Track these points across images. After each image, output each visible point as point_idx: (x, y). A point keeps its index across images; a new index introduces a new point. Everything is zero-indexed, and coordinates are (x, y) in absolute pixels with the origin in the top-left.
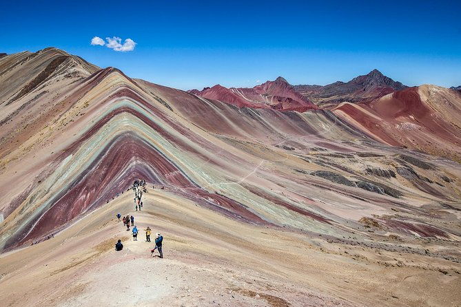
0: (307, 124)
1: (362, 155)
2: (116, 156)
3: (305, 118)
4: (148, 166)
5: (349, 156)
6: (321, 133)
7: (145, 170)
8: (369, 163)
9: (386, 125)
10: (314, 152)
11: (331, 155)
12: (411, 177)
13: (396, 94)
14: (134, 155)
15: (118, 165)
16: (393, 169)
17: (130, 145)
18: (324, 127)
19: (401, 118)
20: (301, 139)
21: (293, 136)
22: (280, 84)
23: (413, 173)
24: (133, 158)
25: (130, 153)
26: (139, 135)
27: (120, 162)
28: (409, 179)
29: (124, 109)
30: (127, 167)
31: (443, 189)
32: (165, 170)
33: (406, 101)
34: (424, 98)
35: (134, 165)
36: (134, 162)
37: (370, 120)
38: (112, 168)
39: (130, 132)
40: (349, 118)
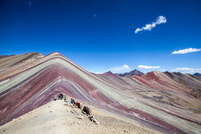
0: (126, 82)
1: (149, 91)
2: (44, 77)
3: (124, 80)
4: (73, 84)
5: (145, 92)
6: (131, 85)
7: (70, 86)
10: (133, 91)
11: (139, 91)
12: (168, 98)
13: (148, 73)
14: (60, 75)
15: (44, 84)
16: (161, 96)
17: (58, 70)
18: (132, 82)
19: (152, 80)
20: (126, 86)
21: (123, 85)
22: (110, 73)
23: (168, 97)
24: (59, 77)
25: (57, 74)
26: (66, 66)
27: (47, 81)
28: (168, 100)
29: (57, 57)
30: (51, 85)
31: (179, 102)
32: (88, 88)
33: (151, 75)
34: (156, 74)
35: (59, 82)
36: (59, 80)
37: (143, 81)
38: (36, 86)
39: (59, 64)
40: (137, 80)
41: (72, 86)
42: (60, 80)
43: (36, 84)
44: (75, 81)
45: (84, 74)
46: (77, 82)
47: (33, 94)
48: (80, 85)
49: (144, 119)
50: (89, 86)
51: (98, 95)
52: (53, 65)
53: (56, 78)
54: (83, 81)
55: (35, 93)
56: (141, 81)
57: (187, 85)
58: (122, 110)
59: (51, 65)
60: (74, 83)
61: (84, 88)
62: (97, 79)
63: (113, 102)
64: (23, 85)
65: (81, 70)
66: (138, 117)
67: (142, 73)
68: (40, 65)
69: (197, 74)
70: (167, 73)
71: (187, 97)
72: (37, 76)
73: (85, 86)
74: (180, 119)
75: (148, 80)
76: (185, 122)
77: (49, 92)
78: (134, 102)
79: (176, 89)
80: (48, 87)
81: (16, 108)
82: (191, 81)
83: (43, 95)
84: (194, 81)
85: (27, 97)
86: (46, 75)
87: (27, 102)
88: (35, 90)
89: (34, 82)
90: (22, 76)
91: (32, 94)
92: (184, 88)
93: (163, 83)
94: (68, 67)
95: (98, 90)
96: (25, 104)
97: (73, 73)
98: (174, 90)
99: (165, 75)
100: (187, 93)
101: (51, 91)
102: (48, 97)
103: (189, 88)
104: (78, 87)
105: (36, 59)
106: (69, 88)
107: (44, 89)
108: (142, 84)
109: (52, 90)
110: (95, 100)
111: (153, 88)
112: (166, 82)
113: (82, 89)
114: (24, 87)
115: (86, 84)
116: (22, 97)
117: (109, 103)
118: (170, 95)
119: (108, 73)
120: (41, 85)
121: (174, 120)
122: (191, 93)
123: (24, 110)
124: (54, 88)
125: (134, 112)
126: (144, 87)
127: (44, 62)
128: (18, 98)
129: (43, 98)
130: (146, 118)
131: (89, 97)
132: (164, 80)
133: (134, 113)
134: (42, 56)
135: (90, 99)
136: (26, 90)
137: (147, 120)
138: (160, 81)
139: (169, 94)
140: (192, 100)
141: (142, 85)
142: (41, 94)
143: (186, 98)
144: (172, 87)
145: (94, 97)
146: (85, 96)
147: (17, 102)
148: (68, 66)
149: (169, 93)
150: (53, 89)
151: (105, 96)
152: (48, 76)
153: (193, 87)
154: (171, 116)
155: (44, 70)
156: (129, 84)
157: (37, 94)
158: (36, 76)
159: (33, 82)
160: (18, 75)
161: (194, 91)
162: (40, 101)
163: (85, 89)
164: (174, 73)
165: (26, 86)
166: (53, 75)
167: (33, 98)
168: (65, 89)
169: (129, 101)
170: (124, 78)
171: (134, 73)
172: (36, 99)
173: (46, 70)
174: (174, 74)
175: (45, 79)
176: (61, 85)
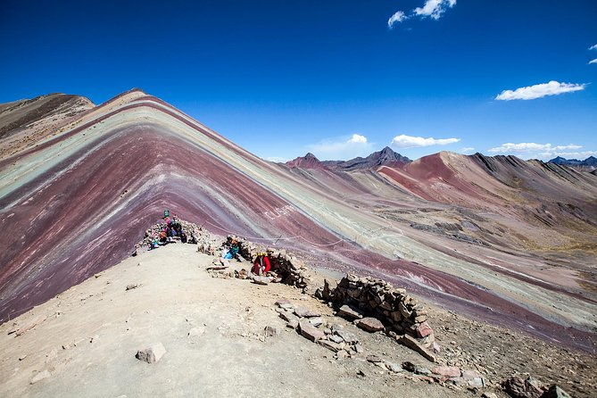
0: (359, 184)
1: (424, 210)
3: (354, 178)
5: (413, 212)
6: (375, 192)
8: (435, 218)
9: (422, 185)
10: (379, 210)
11: (396, 211)
12: (475, 229)
13: (423, 159)
14: (162, 160)
15: (104, 191)
16: (458, 222)
17: (149, 143)
18: (376, 186)
19: (433, 179)
20: (360, 197)
21: (351, 195)
22: (309, 160)
23: (475, 225)
24: (158, 167)
25: (149, 157)
26: (176, 132)
27: (114, 181)
28: (475, 232)
29: (143, 105)
30: (133, 192)
31: (503, 239)
32: (259, 202)
33: (433, 165)
34: (446, 162)
35: (160, 184)
36: (159, 177)
37: (408, 181)
38: (79, 199)
39: (153, 125)
40: (391, 180)
41: (207, 195)
42: (162, 178)
43: (75, 194)
44: (215, 179)
45: (239, 157)
46: (221, 184)
47: (71, 228)
48: (232, 192)
49: (441, 290)
50: (261, 195)
51: (294, 222)
52: (129, 127)
53: (146, 171)
54: (239, 180)
55: (78, 222)
56: (403, 183)
57: (529, 193)
58: (374, 268)
59: (122, 129)
60: (212, 187)
61: (247, 202)
62: (282, 175)
63: (342, 244)
64: (28, 197)
65: (228, 147)
66: (424, 286)
67: (406, 159)
68: (85, 131)
69: (557, 161)
70: (478, 158)
71: (525, 224)
72: (78, 167)
73: (249, 195)
74: (528, 285)
75: (423, 178)
76: (539, 292)
77: (126, 219)
78: (401, 241)
79: (497, 204)
80: (121, 203)
81: (12, 277)
82: (541, 181)
83: (107, 229)
84: (548, 179)
85: (50, 236)
86: (107, 163)
87: (49, 256)
88: (75, 215)
89: (69, 187)
90: (21, 169)
91: (65, 228)
92: (518, 199)
93: (463, 187)
94: (185, 136)
95: (291, 208)
96: (43, 264)
97: (205, 154)
98: (493, 207)
99: (473, 165)
100: (526, 212)
101: (132, 216)
102: (127, 236)
103: (531, 200)
104: (227, 198)
105: (70, 115)
106: (199, 202)
107: (109, 208)
108: (407, 190)
109: (136, 211)
110: (288, 239)
111: (435, 201)
112: (473, 184)
113: (240, 204)
114: (31, 203)
115: (254, 190)
116: (31, 239)
117: (331, 248)
118: (481, 220)
119: (305, 158)
120: (96, 194)
121: (514, 289)
122: (536, 212)
123: (39, 284)
124: (145, 204)
125: (410, 271)
126: (411, 200)
127: (96, 121)
128: (15, 245)
129: (108, 240)
130: (444, 287)
131: (267, 230)
132: (469, 177)
133: (411, 275)
134: (90, 106)
135: (273, 235)
136: (43, 214)
137: (446, 292)
138: (456, 180)
139: (479, 217)
140: (538, 233)
141: (406, 193)
142: (99, 225)
143: (521, 227)
144: (488, 197)
145: (283, 229)
146: (252, 226)
147: (13, 257)
148: (184, 133)
149: (480, 214)
150: (140, 208)
151: (318, 227)
152: (117, 164)
153: (543, 198)
154: (504, 278)
155: (100, 145)
156: (368, 192)
157: (85, 225)
158: (72, 166)
159: (65, 187)
160: (10, 167)
161: (544, 208)
162: (97, 251)
163: (251, 205)
164: (497, 157)
165: (40, 199)
166: (136, 159)
167: (69, 243)
168: (184, 204)
169: (385, 239)
170: (355, 174)
171: (383, 160)
172: (83, 245)
173: (108, 145)
174: (496, 161)
175: (107, 175)
176: (168, 194)
